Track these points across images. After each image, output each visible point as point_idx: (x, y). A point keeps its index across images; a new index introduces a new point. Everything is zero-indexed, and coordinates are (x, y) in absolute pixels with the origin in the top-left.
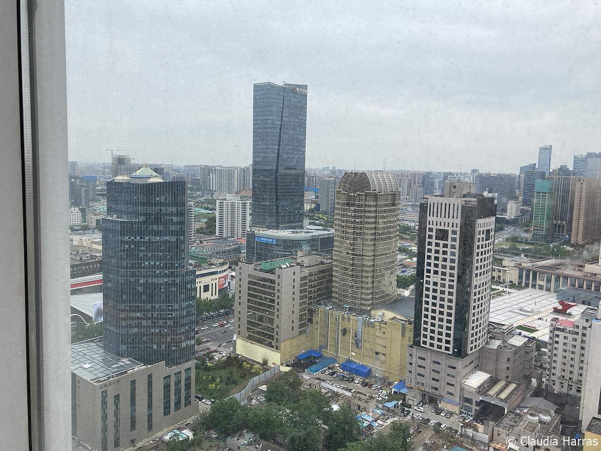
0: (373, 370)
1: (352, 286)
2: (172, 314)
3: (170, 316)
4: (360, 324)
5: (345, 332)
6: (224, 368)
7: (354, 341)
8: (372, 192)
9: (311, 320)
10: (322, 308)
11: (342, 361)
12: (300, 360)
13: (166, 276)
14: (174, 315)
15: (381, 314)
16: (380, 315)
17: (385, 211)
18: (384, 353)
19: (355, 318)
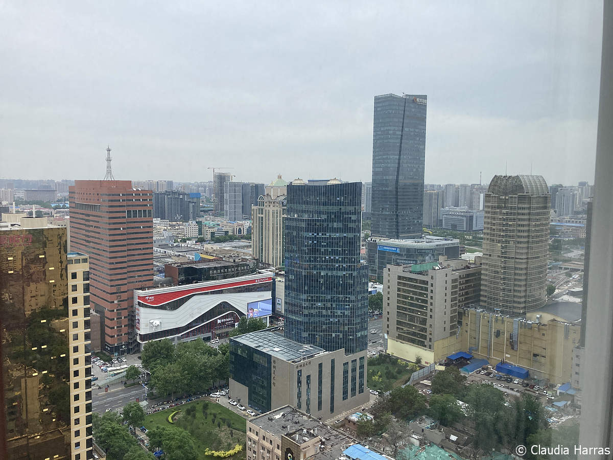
0: (531, 372)
1: (504, 289)
2: (349, 305)
3: (348, 307)
4: (516, 326)
5: (498, 334)
6: (379, 364)
7: (508, 343)
8: (525, 194)
9: (460, 323)
10: (472, 310)
11: (495, 363)
12: (452, 360)
13: (344, 269)
14: (351, 306)
15: (538, 316)
16: (537, 318)
17: (538, 214)
18: (544, 354)
19: (510, 320)
